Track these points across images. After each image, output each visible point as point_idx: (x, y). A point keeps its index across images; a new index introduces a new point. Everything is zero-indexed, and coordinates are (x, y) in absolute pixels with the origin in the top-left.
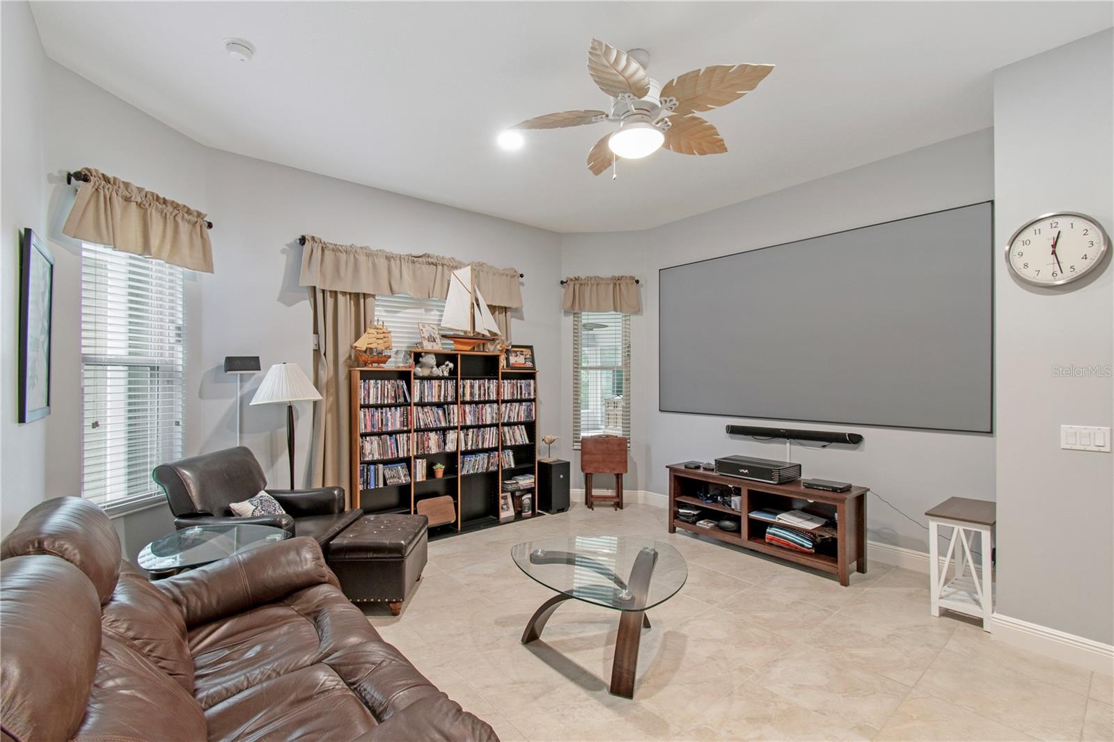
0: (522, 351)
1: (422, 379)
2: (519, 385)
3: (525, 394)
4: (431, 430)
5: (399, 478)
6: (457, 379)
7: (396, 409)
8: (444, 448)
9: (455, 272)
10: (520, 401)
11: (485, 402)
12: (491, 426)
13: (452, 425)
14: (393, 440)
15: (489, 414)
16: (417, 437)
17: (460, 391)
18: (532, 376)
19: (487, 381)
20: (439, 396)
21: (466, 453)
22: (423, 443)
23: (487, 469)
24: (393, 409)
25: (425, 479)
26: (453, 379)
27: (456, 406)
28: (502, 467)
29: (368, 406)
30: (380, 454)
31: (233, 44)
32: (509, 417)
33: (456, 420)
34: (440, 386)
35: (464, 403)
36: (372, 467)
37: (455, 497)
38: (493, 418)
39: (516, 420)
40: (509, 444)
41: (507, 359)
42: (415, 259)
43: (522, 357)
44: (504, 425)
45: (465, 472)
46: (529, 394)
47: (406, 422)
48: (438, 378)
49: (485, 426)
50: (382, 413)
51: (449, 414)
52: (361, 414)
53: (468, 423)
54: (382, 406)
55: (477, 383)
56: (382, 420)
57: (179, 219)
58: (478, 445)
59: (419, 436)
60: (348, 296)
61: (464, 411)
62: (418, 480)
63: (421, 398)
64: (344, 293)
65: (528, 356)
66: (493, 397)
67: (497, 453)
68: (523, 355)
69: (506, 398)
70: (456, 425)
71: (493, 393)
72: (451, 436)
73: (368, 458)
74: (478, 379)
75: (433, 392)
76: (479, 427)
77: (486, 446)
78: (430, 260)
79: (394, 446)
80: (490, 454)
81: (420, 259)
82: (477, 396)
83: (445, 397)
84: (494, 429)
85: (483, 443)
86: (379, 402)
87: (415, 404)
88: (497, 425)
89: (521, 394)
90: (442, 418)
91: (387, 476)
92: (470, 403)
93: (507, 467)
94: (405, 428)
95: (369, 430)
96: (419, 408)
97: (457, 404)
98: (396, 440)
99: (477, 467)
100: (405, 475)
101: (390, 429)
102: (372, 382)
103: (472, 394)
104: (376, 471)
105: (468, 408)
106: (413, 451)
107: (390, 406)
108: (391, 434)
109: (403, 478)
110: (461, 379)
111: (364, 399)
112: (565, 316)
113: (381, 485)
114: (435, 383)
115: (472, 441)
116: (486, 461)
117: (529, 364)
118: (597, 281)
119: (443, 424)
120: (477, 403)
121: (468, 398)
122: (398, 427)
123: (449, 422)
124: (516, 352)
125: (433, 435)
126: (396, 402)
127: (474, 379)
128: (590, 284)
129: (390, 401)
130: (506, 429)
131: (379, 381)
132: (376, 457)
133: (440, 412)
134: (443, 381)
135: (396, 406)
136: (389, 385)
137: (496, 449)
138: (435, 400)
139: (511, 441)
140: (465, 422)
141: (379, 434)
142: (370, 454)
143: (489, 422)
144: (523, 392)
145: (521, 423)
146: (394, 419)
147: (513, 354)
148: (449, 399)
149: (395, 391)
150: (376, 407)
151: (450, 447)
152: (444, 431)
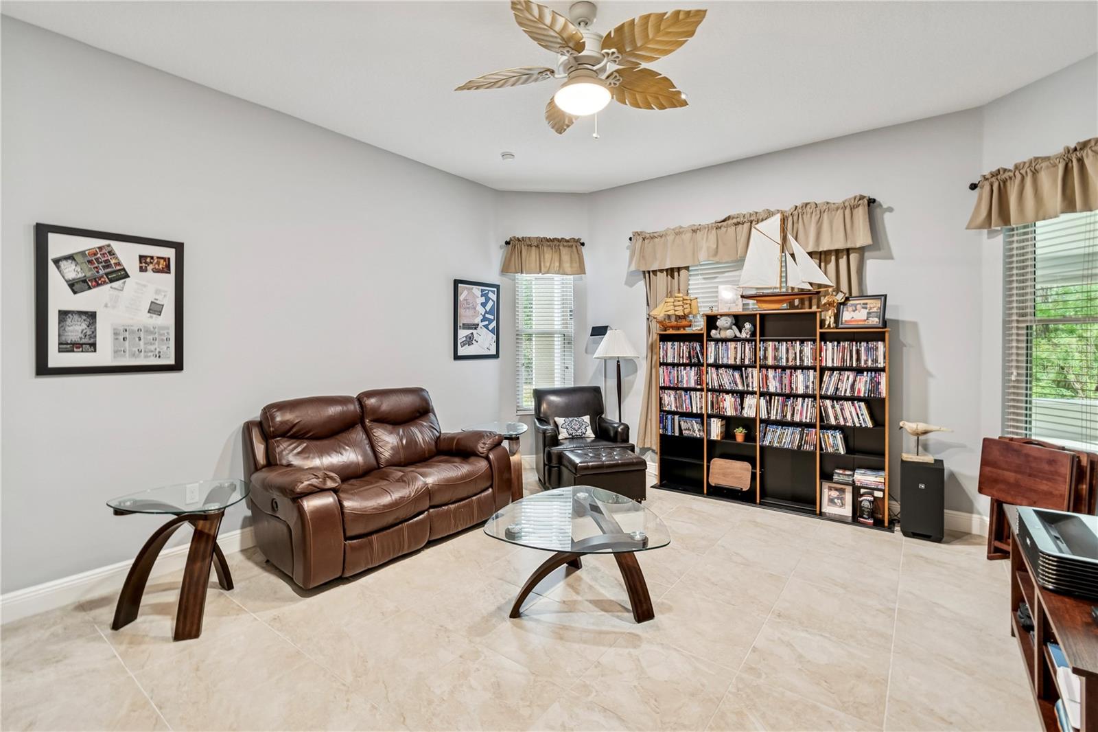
0: (866, 304)
1: (717, 341)
2: (854, 348)
3: (866, 361)
4: (727, 392)
5: (694, 431)
6: (755, 341)
7: (691, 368)
8: (741, 413)
9: (757, 226)
10: (859, 371)
11: (795, 368)
12: (804, 396)
13: (750, 389)
14: (688, 396)
15: (800, 382)
16: (713, 397)
17: (760, 354)
18: (880, 337)
19: (798, 343)
20: (735, 358)
21: (767, 422)
22: (718, 403)
23: (799, 447)
24: (688, 368)
25: (719, 439)
26: (752, 341)
27: (755, 371)
28: (821, 449)
29: (666, 364)
30: (676, 407)
31: (505, 155)
32: (837, 389)
33: (755, 384)
34: (736, 348)
35: (768, 367)
36: (669, 417)
37: (754, 467)
38: (807, 387)
39: (848, 394)
40: (833, 422)
41: (837, 317)
42: (720, 225)
43: (865, 312)
44: (823, 397)
45: (766, 443)
46: (875, 361)
47: (700, 381)
48: (735, 339)
49: (797, 396)
50: (678, 371)
51: (747, 378)
52: (661, 370)
53: (772, 390)
54: (678, 365)
55: (783, 346)
56: (678, 377)
57: (561, 248)
58: (786, 416)
59: (715, 396)
60: (665, 272)
61: (767, 377)
62: (712, 438)
63: (715, 360)
64: (661, 271)
65: (875, 310)
66: (808, 362)
67: (814, 430)
68: (866, 308)
69: (829, 364)
70: (755, 389)
71: (808, 357)
72: (750, 401)
73: (667, 408)
74: (786, 341)
75: (731, 354)
76: (788, 396)
77: (797, 419)
78: (735, 221)
79: (688, 401)
80: (803, 430)
81: (725, 223)
82: (784, 360)
83: (743, 360)
84: (809, 401)
85: (793, 415)
86: (676, 362)
87: (708, 365)
88: (814, 397)
89: (858, 359)
90: (739, 381)
91: (683, 428)
92: (775, 368)
93: (830, 450)
94: (699, 387)
95: (667, 384)
96: (714, 370)
97: (755, 367)
98: (691, 397)
99: (784, 440)
100: (699, 430)
101: (685, 386)
102: (670, 344)
103: (775, 358)
104: (673, 420)
105: (771, 373)
106: (707, 409)
107: (685, 365)
108: (687, 390)
109: (697, 432)
110: (760, 341)
111: (663, 358)
112: (989, 238)
113: (677, 434)
114: (731, 345)
115: (777, 410)
116: (798, 437)
117: (875, 321)
118: (1033, 168)
119: (740, 388)
120: (784, 369)
121: (770, 362)
122: (692, 384)
123: (748, 386)
124: (855, 305)
125: (728, 397)
126: (691, 361)
127: (779, 341)
128: (1019, 177)
129: (685, 361)
130: (828, 403)
131: (676, 343)
132: (673, 409)
133: (737, 375)
134: (739, 344)
135: (691, 365)
136: (684, 347)
137: (812, 426)
138: (731, 362)
139: (836, 418)
140: (768, 388)
141: (675, 389)
142: (668, 404)
143: (800, 391)
144: (863, 358)
145: (860, 399)
146: (689, 377)
147: (850, 309)
148: (747, 362)
149: (690, 353)
150: (673, 365)
151: (749, 412)
152: (742, 395)
